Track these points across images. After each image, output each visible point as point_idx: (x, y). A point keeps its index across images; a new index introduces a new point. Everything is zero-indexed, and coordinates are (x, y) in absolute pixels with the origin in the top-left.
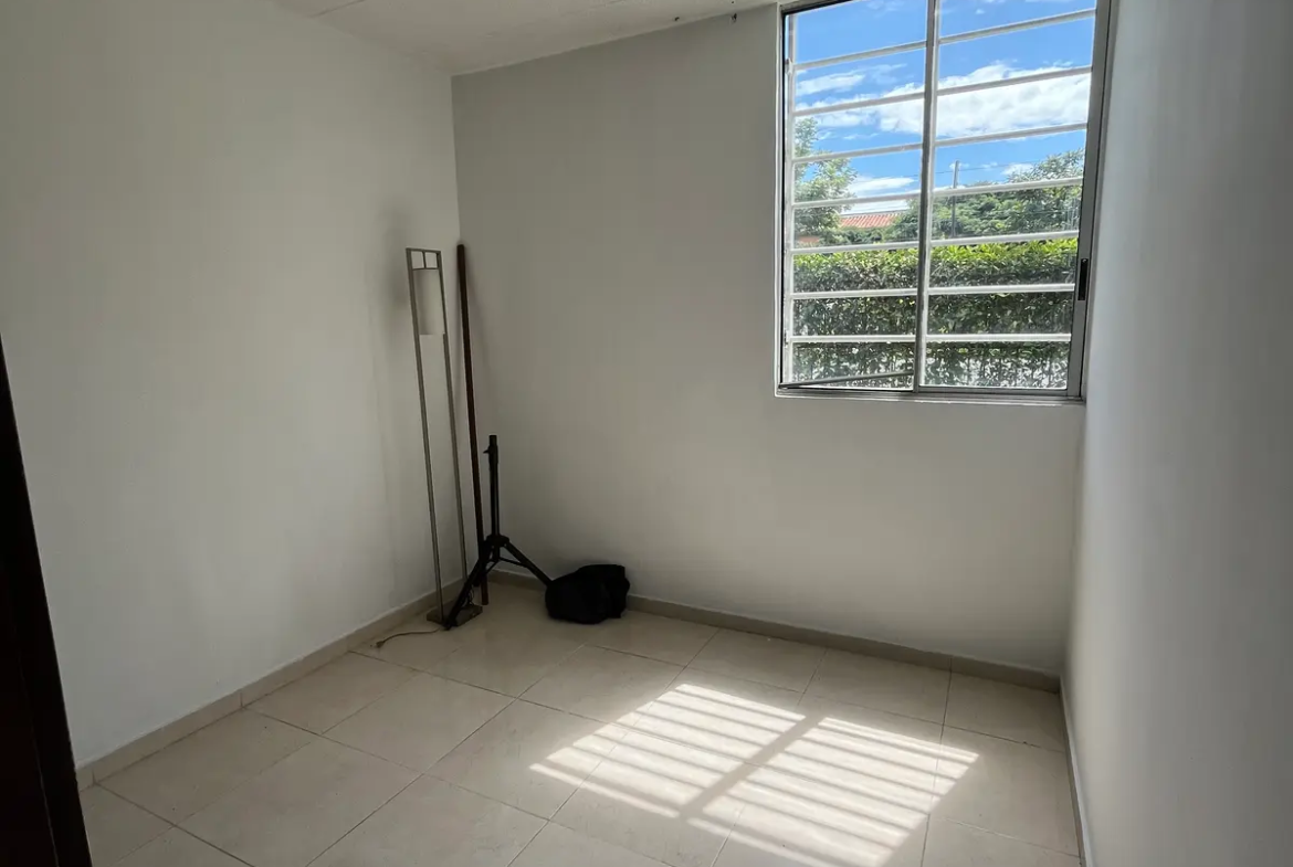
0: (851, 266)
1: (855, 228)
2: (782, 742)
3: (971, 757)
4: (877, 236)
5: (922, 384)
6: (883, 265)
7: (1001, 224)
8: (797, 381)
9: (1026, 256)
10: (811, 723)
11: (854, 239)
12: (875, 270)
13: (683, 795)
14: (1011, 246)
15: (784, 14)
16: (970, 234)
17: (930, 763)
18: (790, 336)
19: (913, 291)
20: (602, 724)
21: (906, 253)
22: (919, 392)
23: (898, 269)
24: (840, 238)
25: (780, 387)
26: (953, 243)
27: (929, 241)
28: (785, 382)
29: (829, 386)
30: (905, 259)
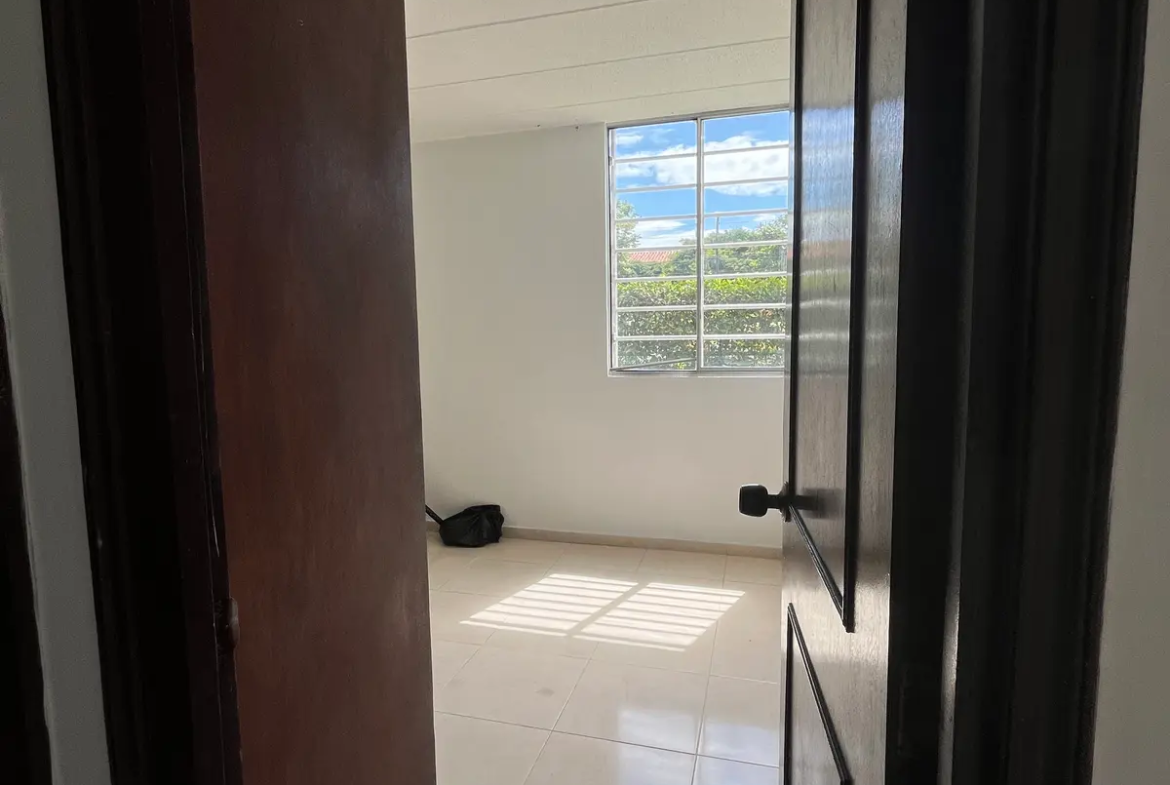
0: (644, 293)
1: (639, 262)
2: (626, 596)
3: (741, 593)
4: (658, 270)
5: (702, 366)
6: (668, 292)
7: (753, 263)
8: (622, 366)
9: (769, 287)
10: (643, 585)
11: (639, 271)
12: (662, 296)
13: (567, 626)
14: (758, 281)
15: (609, 129)
16: (730, 270)
17: (718, 599)
18: (616, 336)
19: (694, 307)
20: (504, 598)
21: (684, 283)
22: (700, 371)
23: (679, 295)
24: (629, 271)
25: (611, 370)
26: (719, 277)
27: (702, 276)
28: (614, 367)
29: (642, 369)
30: (683, 288)
